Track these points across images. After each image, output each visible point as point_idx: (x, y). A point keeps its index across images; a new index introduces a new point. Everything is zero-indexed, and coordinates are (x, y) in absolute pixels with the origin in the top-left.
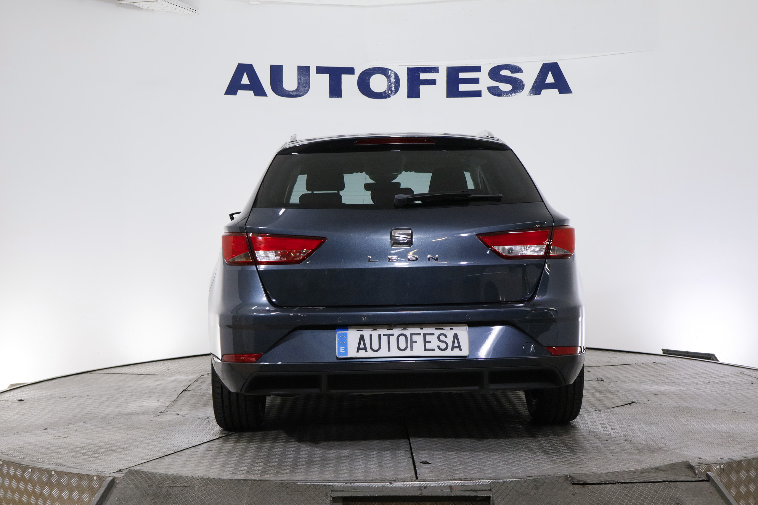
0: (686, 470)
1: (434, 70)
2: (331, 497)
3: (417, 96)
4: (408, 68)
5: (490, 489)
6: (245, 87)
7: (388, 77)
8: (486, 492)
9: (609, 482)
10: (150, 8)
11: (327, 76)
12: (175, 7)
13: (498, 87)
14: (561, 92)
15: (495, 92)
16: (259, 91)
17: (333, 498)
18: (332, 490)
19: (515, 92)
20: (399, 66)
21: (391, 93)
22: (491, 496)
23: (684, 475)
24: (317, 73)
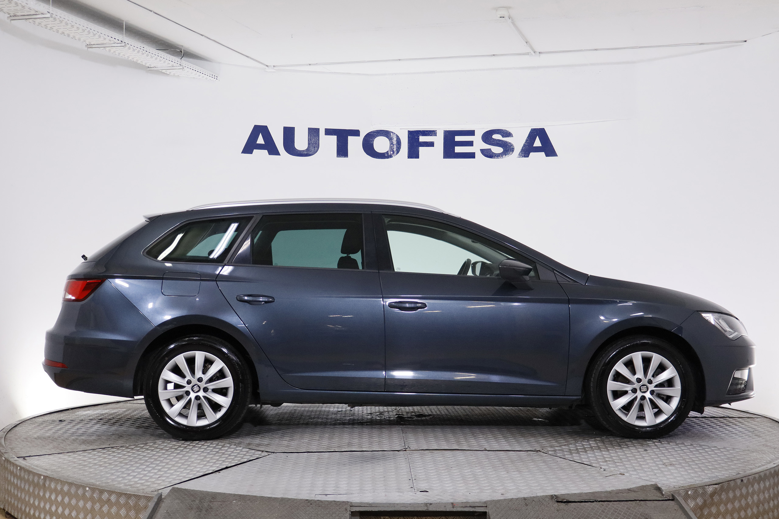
0: (655, 491)
1: (432, 133)
2: (350, 511)
3: (417, 157)
4: (408, 131)
5: (486, 506)
6: (260, 147)
7: (391, 139)
8: (483, 508)
9: (588, 501)
10: (176, 74)
11: (335, 138)
12: (199, 73)
13: (490, 149)
14: (547, 155)
15: (488, 154)
16: (273, 150)
17: (352, 512)
18: (351, 505)
19: (506, 155)
20: (401, 129)
21: (393, 153)
22: (487, 511)
23: (652, 495)
24: (326, 134)
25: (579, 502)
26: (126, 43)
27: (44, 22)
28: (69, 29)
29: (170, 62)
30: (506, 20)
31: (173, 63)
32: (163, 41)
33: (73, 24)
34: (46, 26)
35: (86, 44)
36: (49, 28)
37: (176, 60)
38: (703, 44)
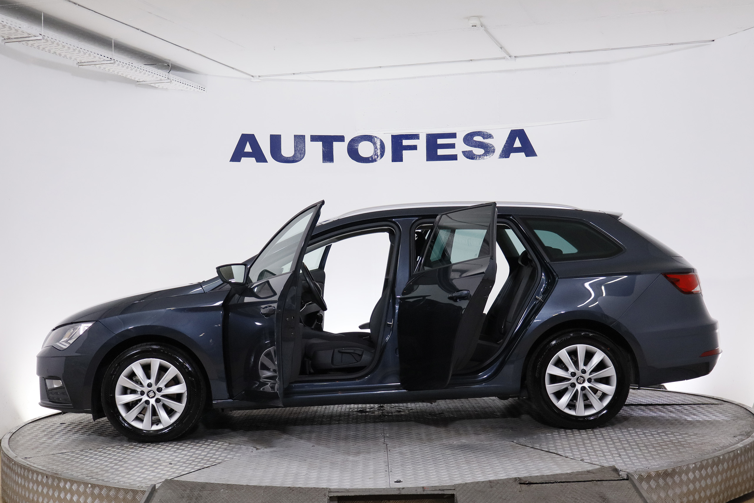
0: (612, 472)
1: (416, 137)
2: (328, 496)
3: (401, 160)
4: (392, 135)
5: (454, 489)
6: (248, 155)
7: (374, 144)
8: (451, 491)
10: (165, 87)
11: (320, 143)
12: (186, 86)
13: (472, 151)
14: (527, 156)
15: (470, 156)
16: (260, 158)
17: (330, 497)
18: (329, 491)
19: (487, 156)
20: (384, 133)
21: (377, 158)
22: (455, 493)
23: (609, 476)
24: (311, 141)
25: (540, 483)
26: (115, 60)
27: (36, 44)
28: (61, 49)
29: (158, 76)
30: (479, 28)
31: (161, 77)
32: (151, 56)
33: (64, 44)
34: (38, 47)
35: (77, 62)
36: (41, 48)
37: (164, 74)
38: (672, 44)
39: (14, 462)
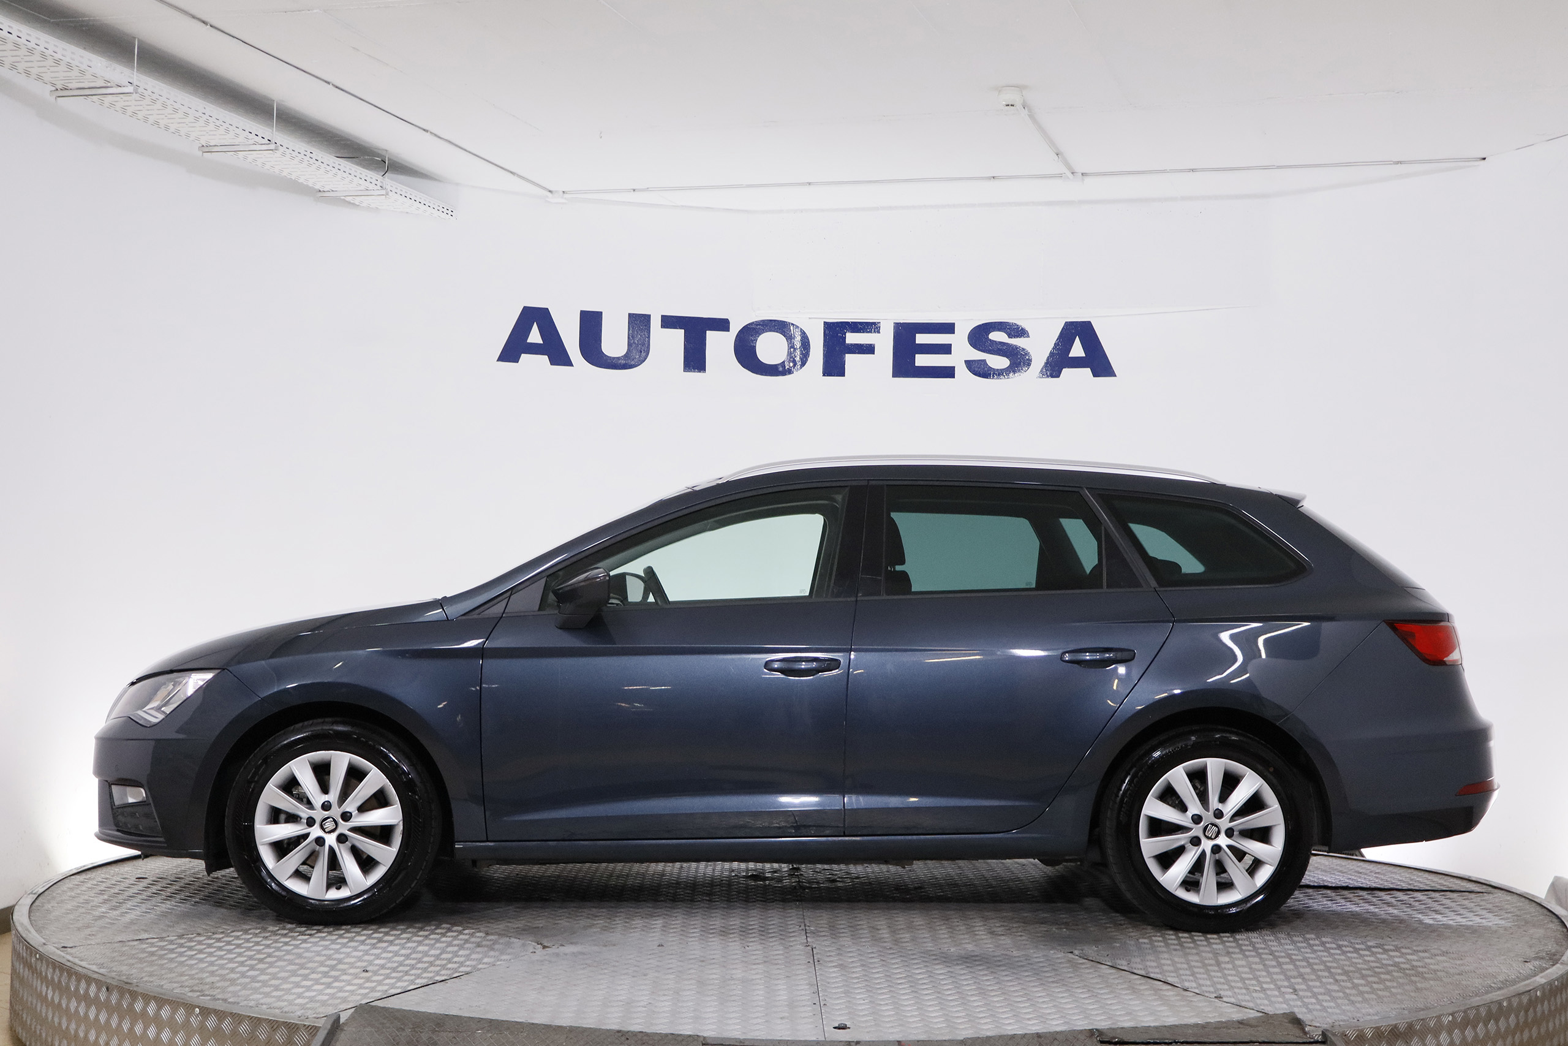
0: (1290, 1025)
1: (872, 327)
3: (842, 374)
4: (824, 322)
6: (534, 349)
7: (790, 338)
9: (1162, 1041)
10: (373, 205)
11: (680, 334)
12: (416, 204)
13: (984, 361)
14: (1095, 375)
15: (979, 370)
16: (560, 357)
19: (1014, 372)
20: (810, 318)
21: (795, 365)
23: (1283, 1032)
24: (663, 326)
25: (1143, 1043)
26: (278, 144)
27: (121, 102)
28: (169, 116)
29: (362, 182)
30: (1017, 110)
31: (367, 184)
32: (351, 141)
33: (176, 106)
34: (124, 110)
35: (200, 145)
36: (129, 113)
37: (374, 178)
38: (1401, 162)
39: (40, 954)
